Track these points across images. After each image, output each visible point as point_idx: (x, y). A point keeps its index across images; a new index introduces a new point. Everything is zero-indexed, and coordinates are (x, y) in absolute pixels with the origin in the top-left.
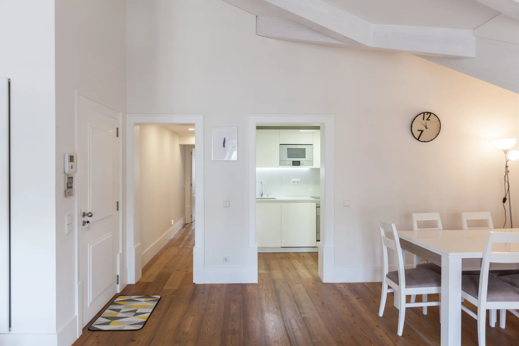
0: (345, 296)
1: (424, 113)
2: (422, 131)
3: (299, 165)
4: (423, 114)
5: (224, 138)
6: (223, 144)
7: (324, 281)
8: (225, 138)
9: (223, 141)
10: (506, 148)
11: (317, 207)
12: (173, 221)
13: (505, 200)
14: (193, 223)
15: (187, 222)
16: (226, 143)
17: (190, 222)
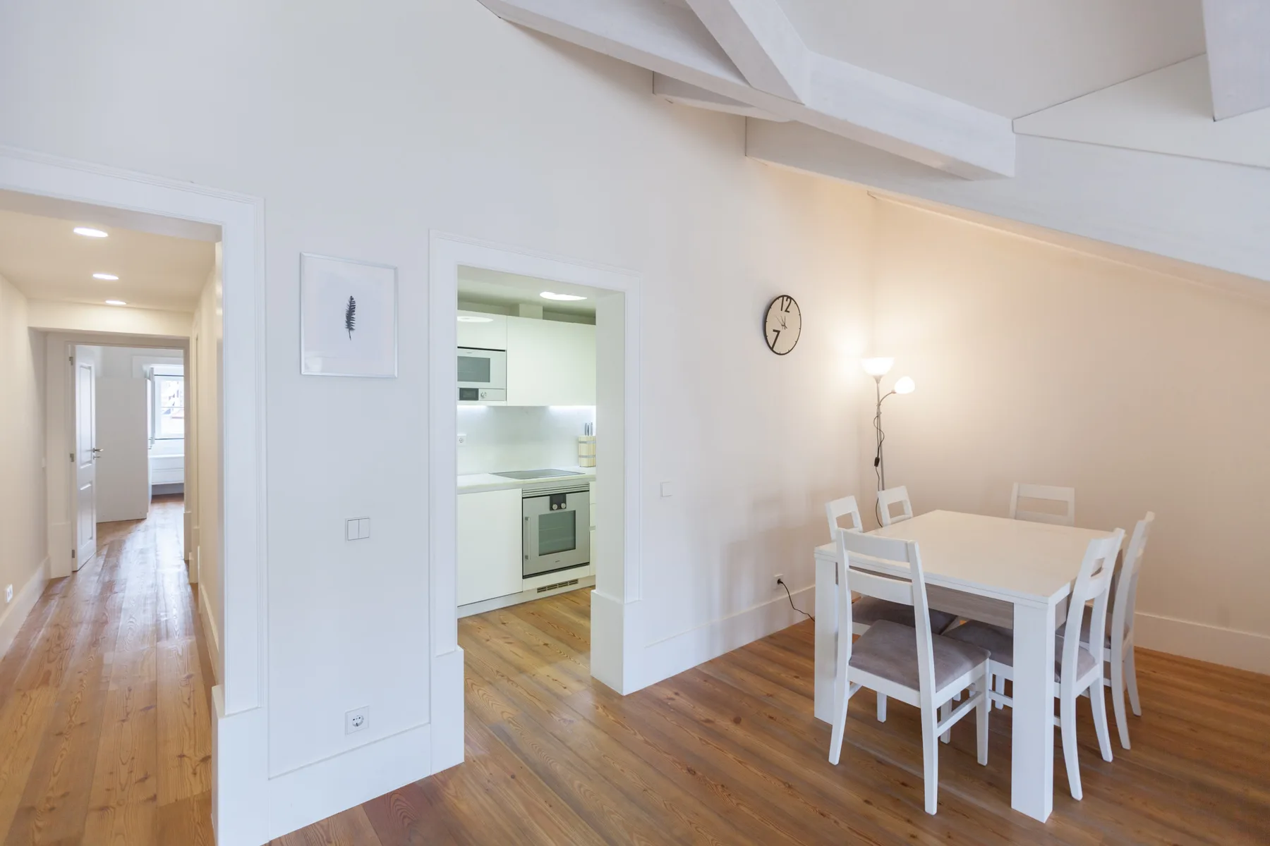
0: (704, 723)
1: (783, 296)
2: (778, 332)
3: (476, 398)
4: (781, 298)
5: (349, 298)
6: (345, 319)
7: (625, 693)
8: (352, 299)
9: (347, 308)
10: (878, 372)
11: (523, 498)
12: (10, 589)
13: (877, 462)
14: (78, 572)
15: (54, 575)
16: (356, 315)
17: (69, 573)
